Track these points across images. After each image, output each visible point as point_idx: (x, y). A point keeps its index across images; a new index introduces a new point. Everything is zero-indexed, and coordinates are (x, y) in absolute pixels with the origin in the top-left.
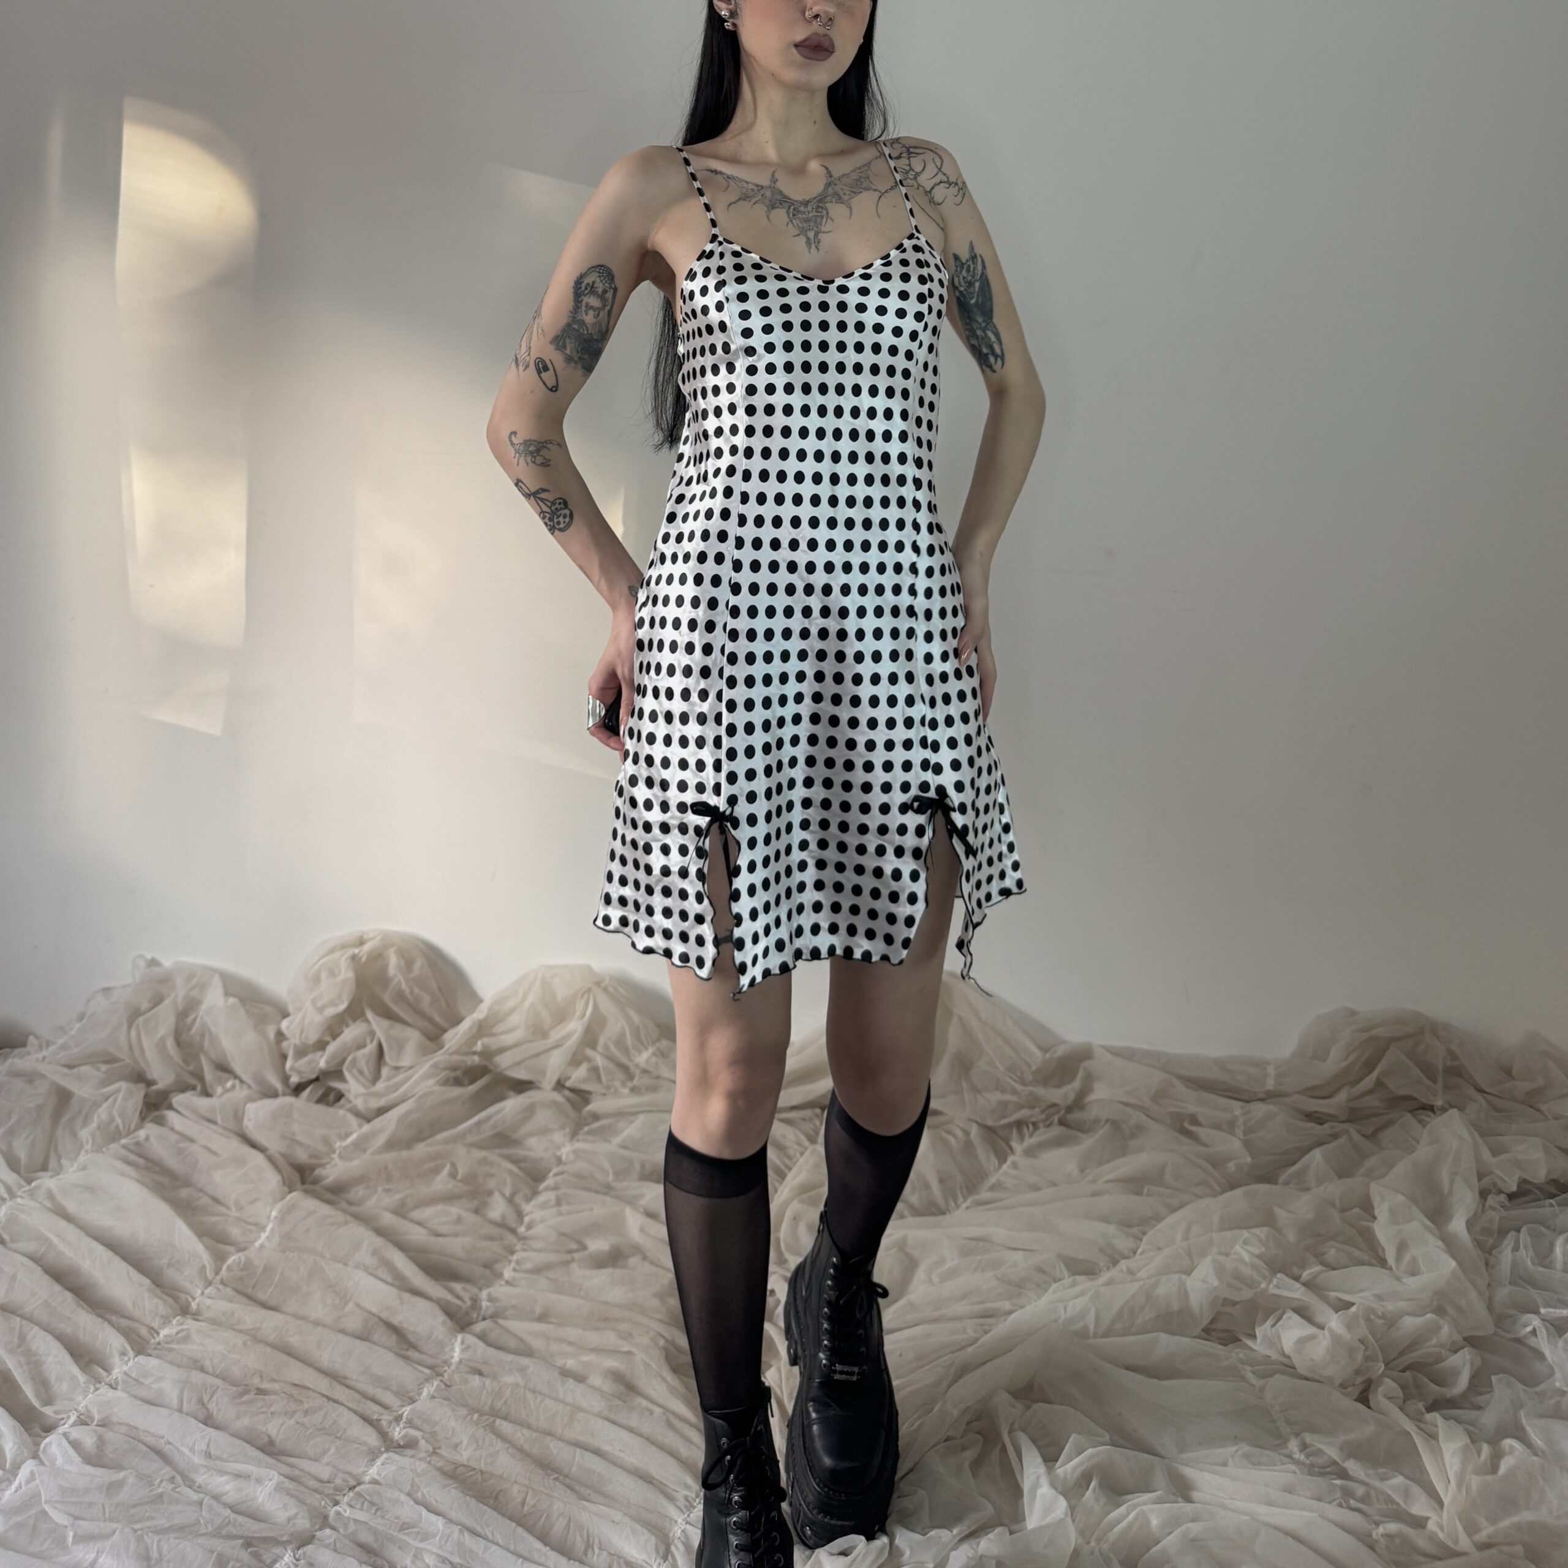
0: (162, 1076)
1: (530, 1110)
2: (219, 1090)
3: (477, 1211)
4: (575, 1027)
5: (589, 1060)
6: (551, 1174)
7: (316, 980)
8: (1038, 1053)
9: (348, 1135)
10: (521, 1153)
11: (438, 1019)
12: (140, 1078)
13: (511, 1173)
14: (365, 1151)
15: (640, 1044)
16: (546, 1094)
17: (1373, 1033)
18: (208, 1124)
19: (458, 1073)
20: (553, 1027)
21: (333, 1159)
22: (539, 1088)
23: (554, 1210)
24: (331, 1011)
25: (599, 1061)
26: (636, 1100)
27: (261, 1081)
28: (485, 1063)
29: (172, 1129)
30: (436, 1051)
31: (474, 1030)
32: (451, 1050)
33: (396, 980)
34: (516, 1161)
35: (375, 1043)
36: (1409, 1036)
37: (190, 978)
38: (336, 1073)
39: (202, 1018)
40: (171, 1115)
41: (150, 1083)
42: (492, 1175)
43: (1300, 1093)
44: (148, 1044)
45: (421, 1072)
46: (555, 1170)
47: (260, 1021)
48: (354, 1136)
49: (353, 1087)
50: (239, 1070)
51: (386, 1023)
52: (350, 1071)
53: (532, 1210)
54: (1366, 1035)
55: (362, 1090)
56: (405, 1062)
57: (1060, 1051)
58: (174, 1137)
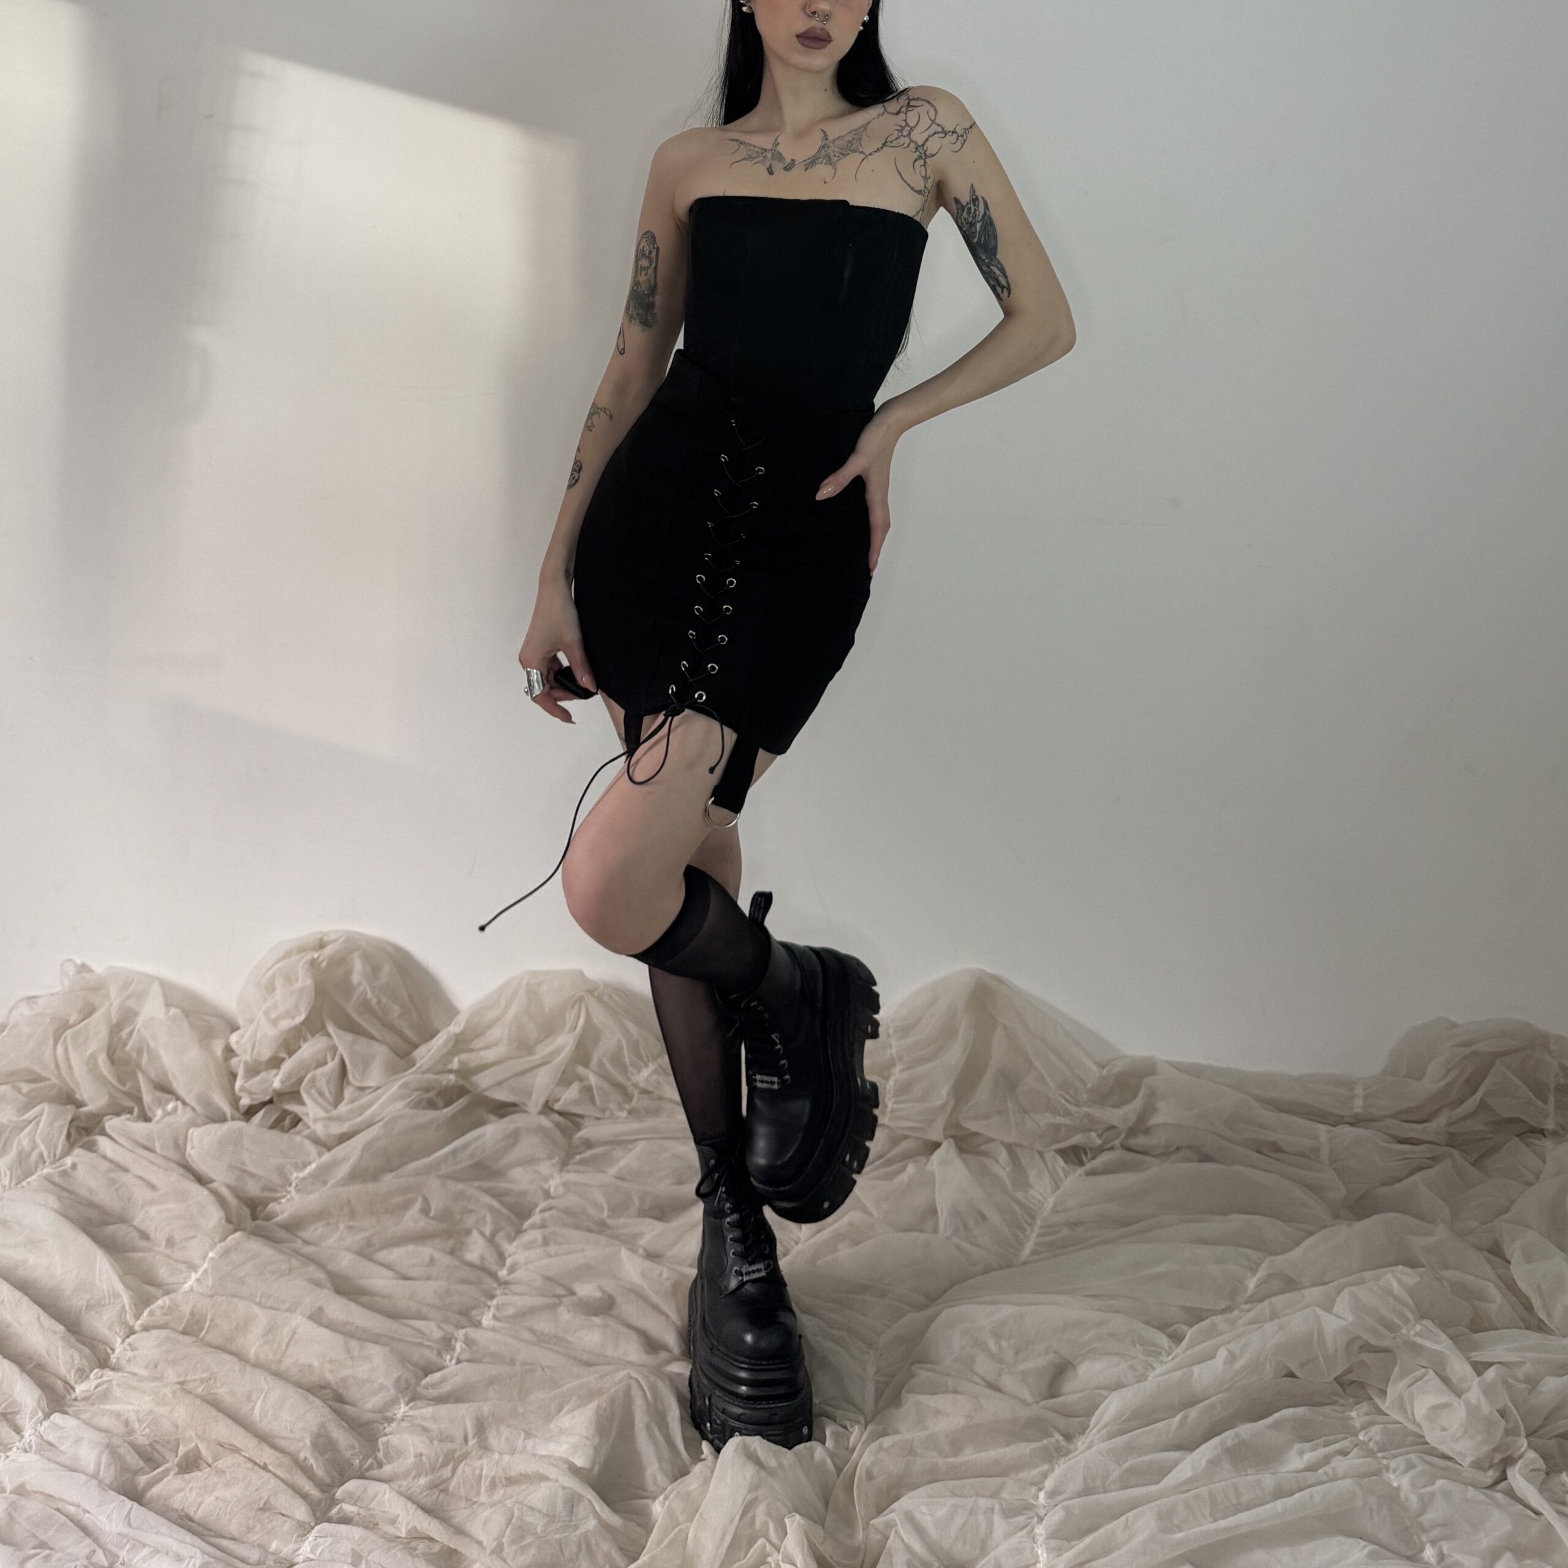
0: (94, 1099)
1: (514, 1137)
2: (159, 1113)
3: (452, 1252)
4: (565, 1041)
5: (581, 1079)
6: (538, 1210)
7: (270, 988)
8: (1095, 1068)
9: (304, 1166)
10: (503, 1185)
11: (408, 1032)
12: (68, 1099)
13: (491, 1209)
14: (325, 1183)
15: (640, 1061)
16: (532, 1118)
17: (1477, 1047)
18: (146, 1153)
19: (431, 1094)
20: (540, 1041)
21: (290, 1192)
22: (525, 1112)
23: (539, 1251)
24: (286, 1024)
25: (593, 1080)
26: (635, 1126)
27: (206, 1103)
28: (462, 1082)
29: (104, 1157)
30: (406, 1070)
31: (451, 1044)
32: (422, 1069)
33: (361, 989)
34: (496, 1195)
35: (337, 1060)
36: (1516, 1051)
37: (126, 986)
38: (293, 1095)
39: (139, 1031)
40: (102, 1142)
41: (79, 1105)
42: (472, 1211)
43: (1391, 1116)
44: (75, 1061)
45: (389, 1094)
46: (543, 1205)
47: (205, 1035)
48: (313, 1166)
49: (311, 1110)
50: (181, 1091)
51: (349, 1037)
52: (309, 1093)
53: (515, 1251)
54: (1468, 1050)
55: (323, 1114)
56: (371, 1083)
57: (1119, 1067)
58: (106, 1165)
